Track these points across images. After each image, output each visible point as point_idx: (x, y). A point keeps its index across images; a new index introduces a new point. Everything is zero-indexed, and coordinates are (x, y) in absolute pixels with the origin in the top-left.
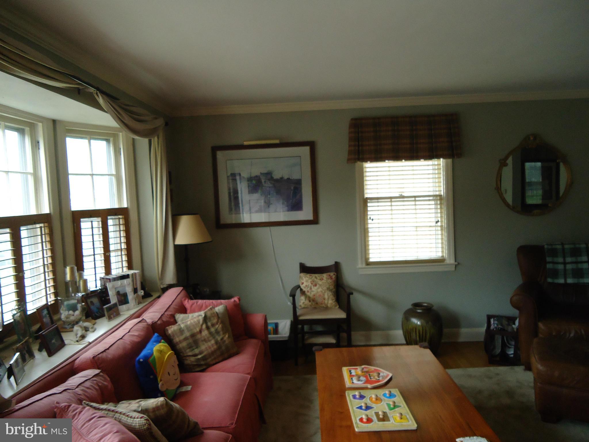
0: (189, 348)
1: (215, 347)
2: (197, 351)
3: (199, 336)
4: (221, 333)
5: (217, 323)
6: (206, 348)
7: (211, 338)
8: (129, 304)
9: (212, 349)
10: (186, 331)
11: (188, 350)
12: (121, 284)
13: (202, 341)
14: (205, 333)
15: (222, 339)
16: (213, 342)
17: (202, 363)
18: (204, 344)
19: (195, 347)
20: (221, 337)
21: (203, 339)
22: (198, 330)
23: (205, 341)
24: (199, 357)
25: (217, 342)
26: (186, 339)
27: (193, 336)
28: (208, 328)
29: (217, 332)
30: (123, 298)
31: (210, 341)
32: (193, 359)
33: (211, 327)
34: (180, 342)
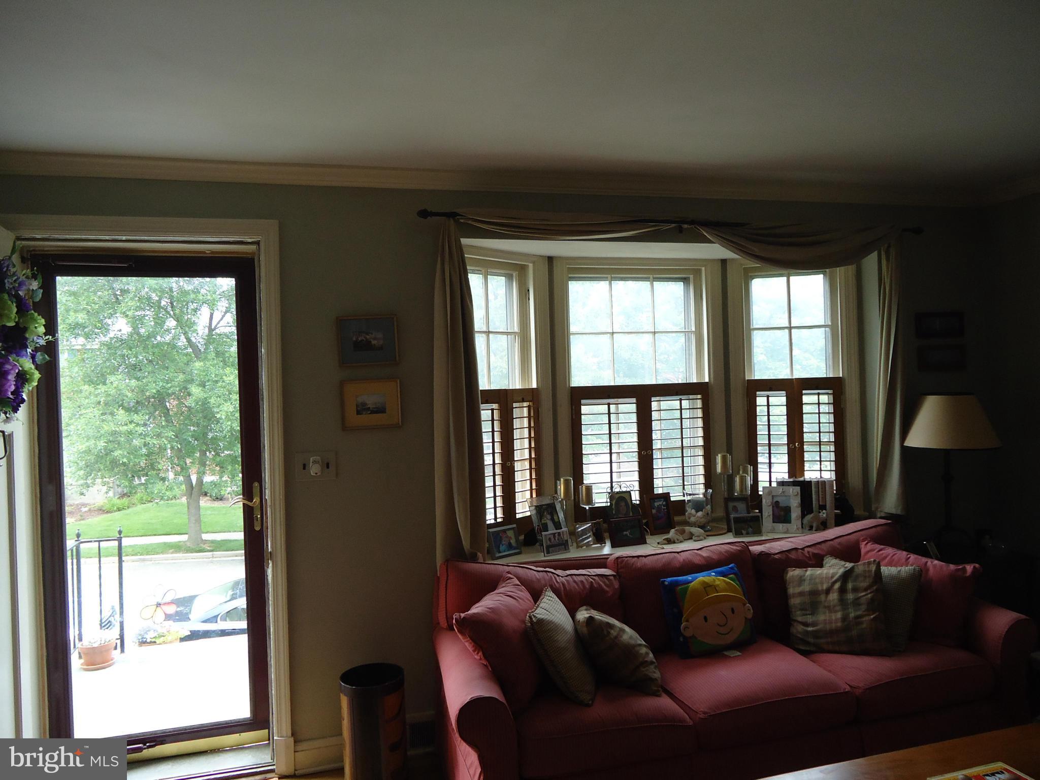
0: (801, 610)
1: (839, 624)
2: (809, 619)
3: (823, 597)
4: (864, 607)
5: (866, 590)
6: (825, 620)
7: (838, 608)
8: (790, 524)
9: (834, 625)
10: (807, 583)
11: (799, 613)
12: (783, 492)
13: (825, 607)
14: (834, 596)
15: (857, 617)
16: (839, 615)
17: (811, 640)
18: (825, 613)
19: (810, 613)
20: (859, 613)
21: (826, 604)
22: (825, 587)
23: (830, 609)
24: (810, 629)
25: (844, 619)
26: (801, 594)
27: (814, 593)
28: (843, 590)
29: (856, 603)
30: (782, 513)
31: (836, 612)
32: (800, 628)
33: (850, 591)
34: (794, 595)
